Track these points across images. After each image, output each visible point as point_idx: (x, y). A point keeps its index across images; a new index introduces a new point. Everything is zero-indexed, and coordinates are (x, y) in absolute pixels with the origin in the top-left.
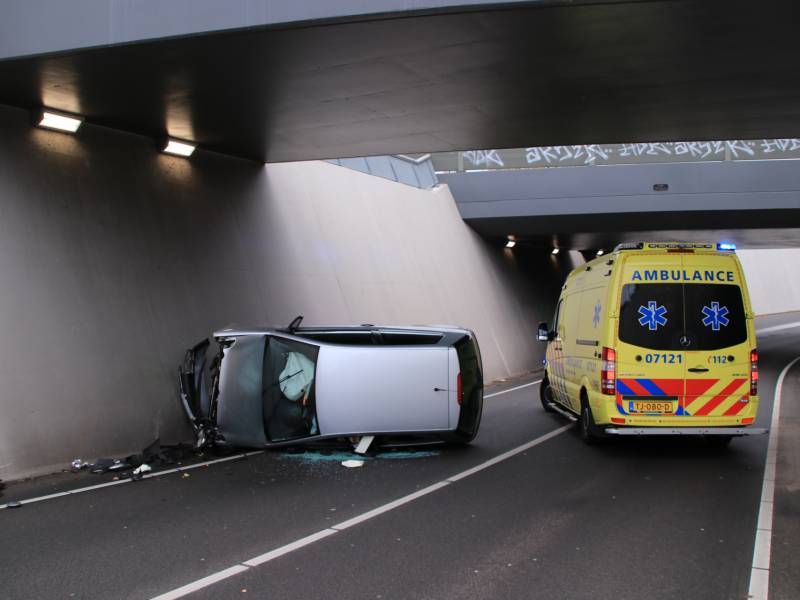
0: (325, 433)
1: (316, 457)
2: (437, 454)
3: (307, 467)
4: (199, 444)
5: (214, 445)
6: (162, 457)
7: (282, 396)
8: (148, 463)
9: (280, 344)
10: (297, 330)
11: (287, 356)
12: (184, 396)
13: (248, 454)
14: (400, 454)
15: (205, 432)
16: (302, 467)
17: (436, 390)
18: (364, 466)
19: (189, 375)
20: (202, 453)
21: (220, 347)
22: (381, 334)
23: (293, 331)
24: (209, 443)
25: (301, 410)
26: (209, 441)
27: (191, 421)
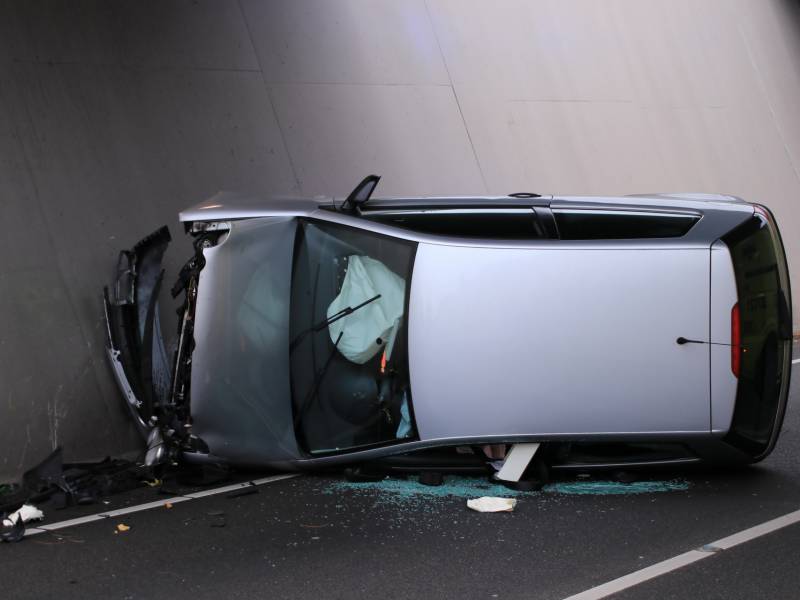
0: (429, 436)
1: (408, 489)
2: (682, 487)
3: (392, 509)
4: (149, 460)
5: (181, 458)
6: (67, 488)
7: (335, 353)
8: (35, 503)
9: (327, 236)
10: (366, 205)
11: (345, 265)
12: (114, 354)
13: (258, 482)
14: (597, 485)
15: (162, 434)
16: (380, 507)
17: (681, 341)
18: (516, 509)
19: (124, 306)
20: (157, 481)
21: (195, 244)
22: (555, 214)
23: (358, 208)
24: (173, 457)
25: (375, 385)
26: (171, 454)
27: (132, 409)
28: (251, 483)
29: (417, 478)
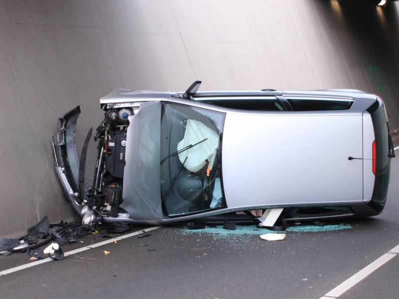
0: (232, 205)
4: (87, 222)
5: (102, 220)
7: (182, 168)
10: (194, 95)
11: (185, 124)
12: (61, 170)
13: (147, 230)
15: (90, 208)
16: (218, 240)
17: (350, 158)
18: (285, 239)
19: (61, 146)
20: (96, 231)
21: (105, 114)
22: (287, 100)
23: (191, 97)
24: (99, 220)
25: (200, 182)
26: (98, 218)
27: (71, 197)
28: (143, 231)
29: (222, 226)
